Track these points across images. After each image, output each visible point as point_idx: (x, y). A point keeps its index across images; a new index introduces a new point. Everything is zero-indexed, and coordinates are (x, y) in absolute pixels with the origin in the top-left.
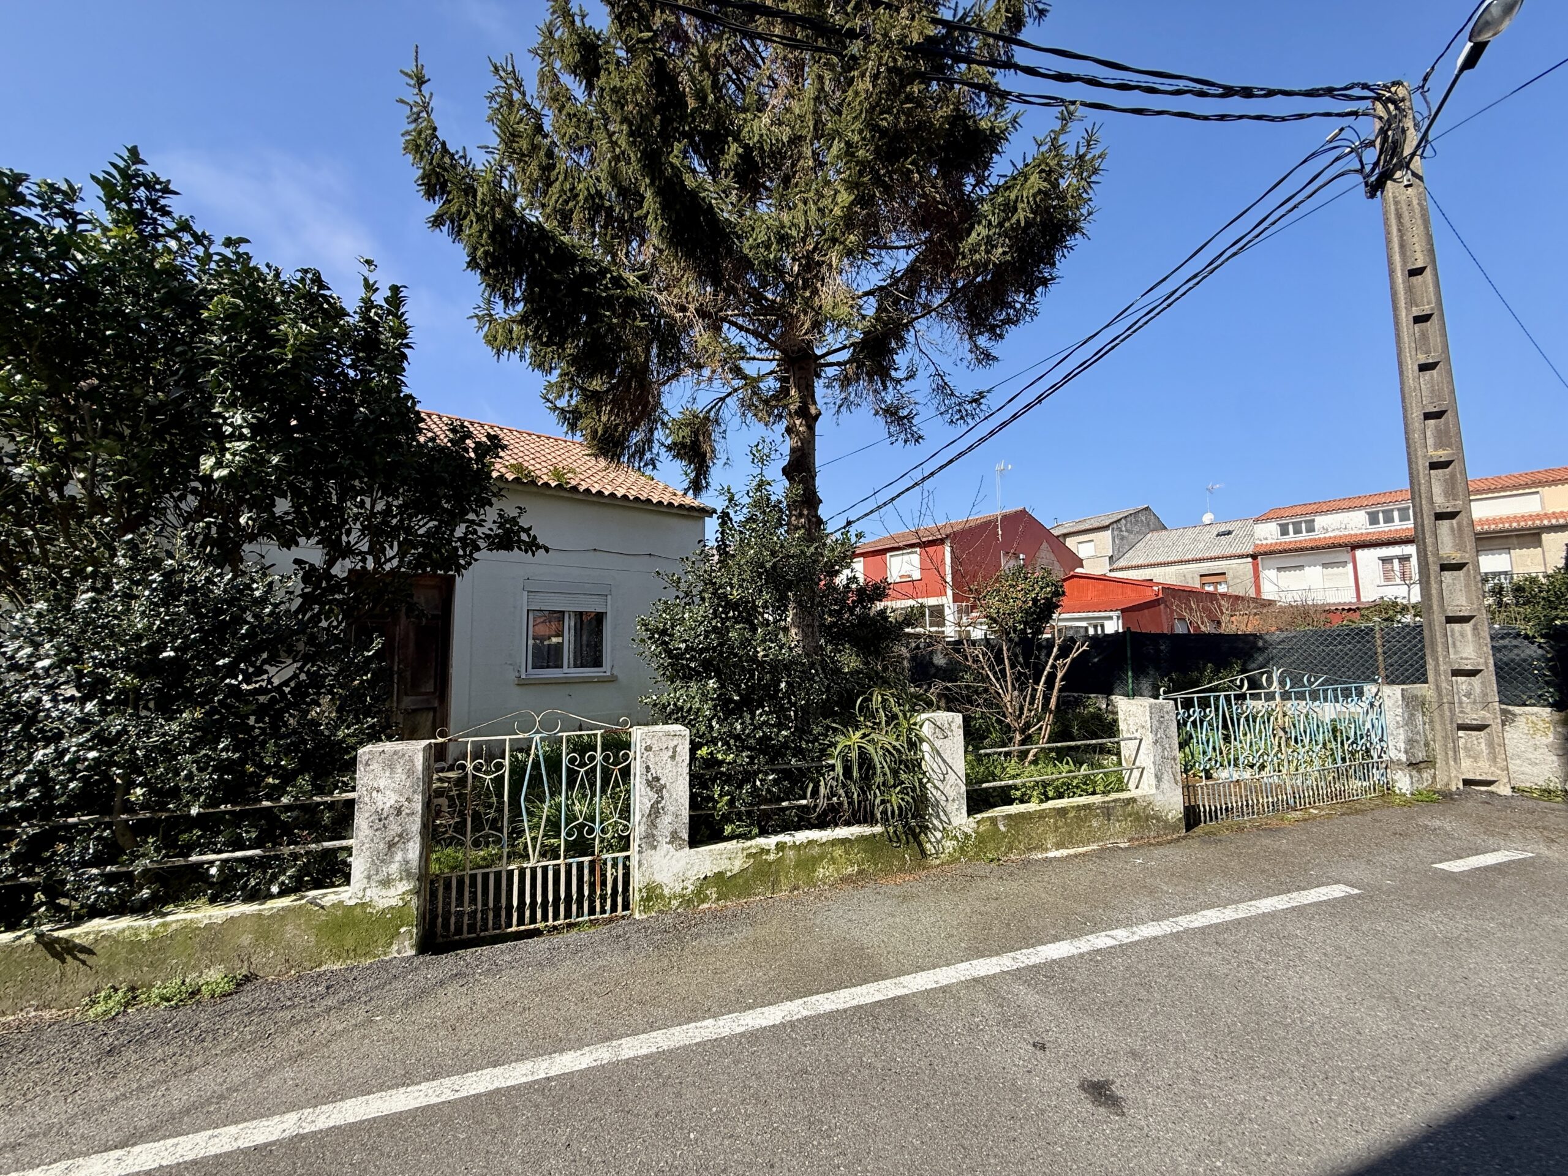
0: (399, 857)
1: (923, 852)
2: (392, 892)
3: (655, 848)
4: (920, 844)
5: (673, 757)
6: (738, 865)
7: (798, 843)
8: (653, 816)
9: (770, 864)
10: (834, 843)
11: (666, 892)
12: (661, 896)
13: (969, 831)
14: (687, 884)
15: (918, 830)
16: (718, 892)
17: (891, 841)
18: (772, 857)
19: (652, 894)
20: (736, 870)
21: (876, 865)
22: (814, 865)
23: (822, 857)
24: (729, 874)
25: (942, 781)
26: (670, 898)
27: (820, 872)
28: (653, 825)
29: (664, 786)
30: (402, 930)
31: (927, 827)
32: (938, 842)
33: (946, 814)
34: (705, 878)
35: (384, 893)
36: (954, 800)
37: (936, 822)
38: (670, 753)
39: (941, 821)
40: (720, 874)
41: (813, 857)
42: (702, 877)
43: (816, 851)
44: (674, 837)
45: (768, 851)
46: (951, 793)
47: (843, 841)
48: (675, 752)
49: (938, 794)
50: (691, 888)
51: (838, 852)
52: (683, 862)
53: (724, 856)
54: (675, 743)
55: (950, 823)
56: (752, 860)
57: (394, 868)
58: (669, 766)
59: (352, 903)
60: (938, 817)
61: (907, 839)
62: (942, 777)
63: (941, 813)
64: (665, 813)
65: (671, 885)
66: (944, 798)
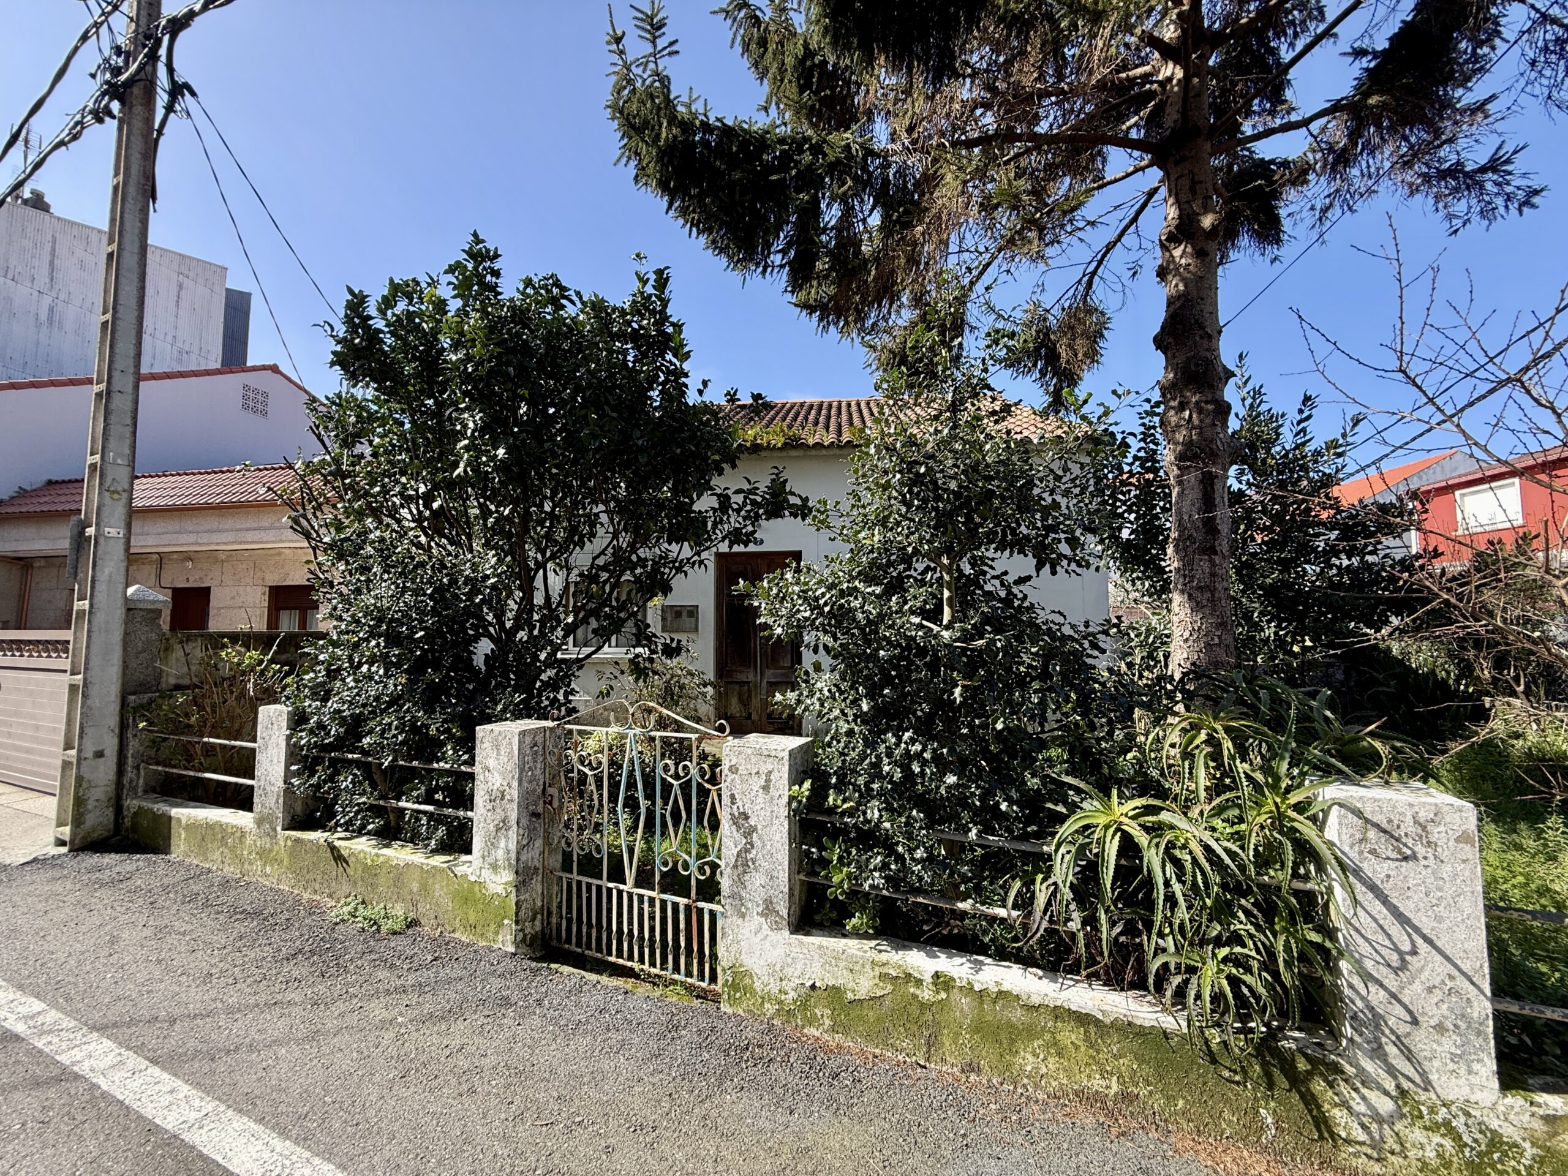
0: (502, 844)
1: (1322, 1125)
2: (497, 879)
3: (743, 916)
4: (1310, 1101)
5: (766, 788)
6: (864, 986)
7: (977, 987)
8: (740, 869)
9: (924, 1006)
10: (1059, 1013)
11: (758, 985)
12: (750, 990)
13: (1509, 1132)
14: (788, 986)
15: (1302, 1065)
16: (833, 1017)
17: (1214, 1061)
18: (926, 994)
19: (740, 983)
20: (862, 994)
21: (1170, 1099)
22: (1012, 1041)
23: (1030, 1032)
24: (850, 996)
25: (1396, 971)
26: (763, 998)
27: (1027, 1060)
28: (740, 882)
29: (753, 829)
30: (506, 922)
31: (1337, 1069)
32: (1379, 1119)
33: (1409, 1055)
34: (813, 987)
35: (493, 877)
36: (1440, 1028)
37: (1369, 1065)
38: (763, 783)
39: (1392, 1071)
40: (835, 991)
41: (1010, 1025)
42: (809, 984)
43: (1017, 1016)
44: (768, 909)
45: (919, 982)
46: (1432, 1010)
47: (1083, 1019)
48: (768, 781)
49: (1377, 996)
50: (792, 994)
51: (1070, 1036)
52: (780, 951)
53: (842, 964)
54: (770, 767)
55: (1427, 1086)
56: (890, 988)
57: (500, 854)
58: (760, 800)
59: (473, 878)
60: (1378, 1052)
61: (1268, 1075)
62: (1394, 959)
63: (1391, 1050)
64: (755, 869)
65: (765, 979)
66: (1398, 1010)
